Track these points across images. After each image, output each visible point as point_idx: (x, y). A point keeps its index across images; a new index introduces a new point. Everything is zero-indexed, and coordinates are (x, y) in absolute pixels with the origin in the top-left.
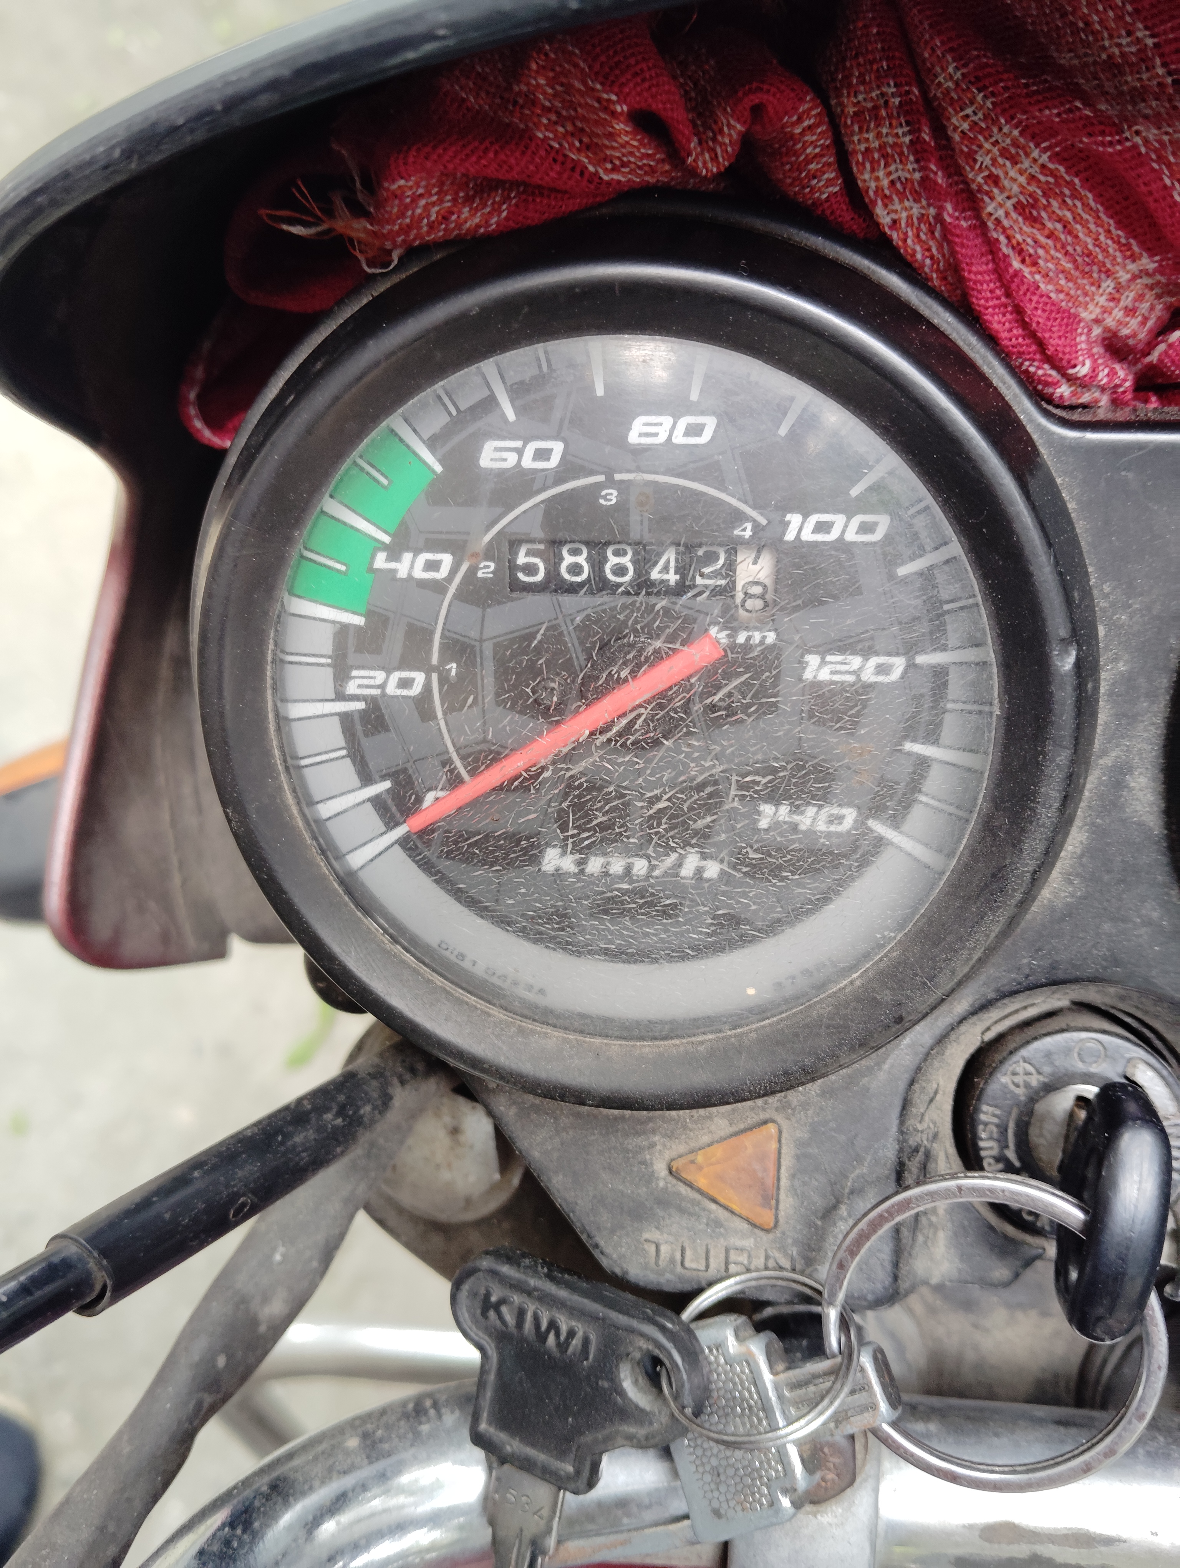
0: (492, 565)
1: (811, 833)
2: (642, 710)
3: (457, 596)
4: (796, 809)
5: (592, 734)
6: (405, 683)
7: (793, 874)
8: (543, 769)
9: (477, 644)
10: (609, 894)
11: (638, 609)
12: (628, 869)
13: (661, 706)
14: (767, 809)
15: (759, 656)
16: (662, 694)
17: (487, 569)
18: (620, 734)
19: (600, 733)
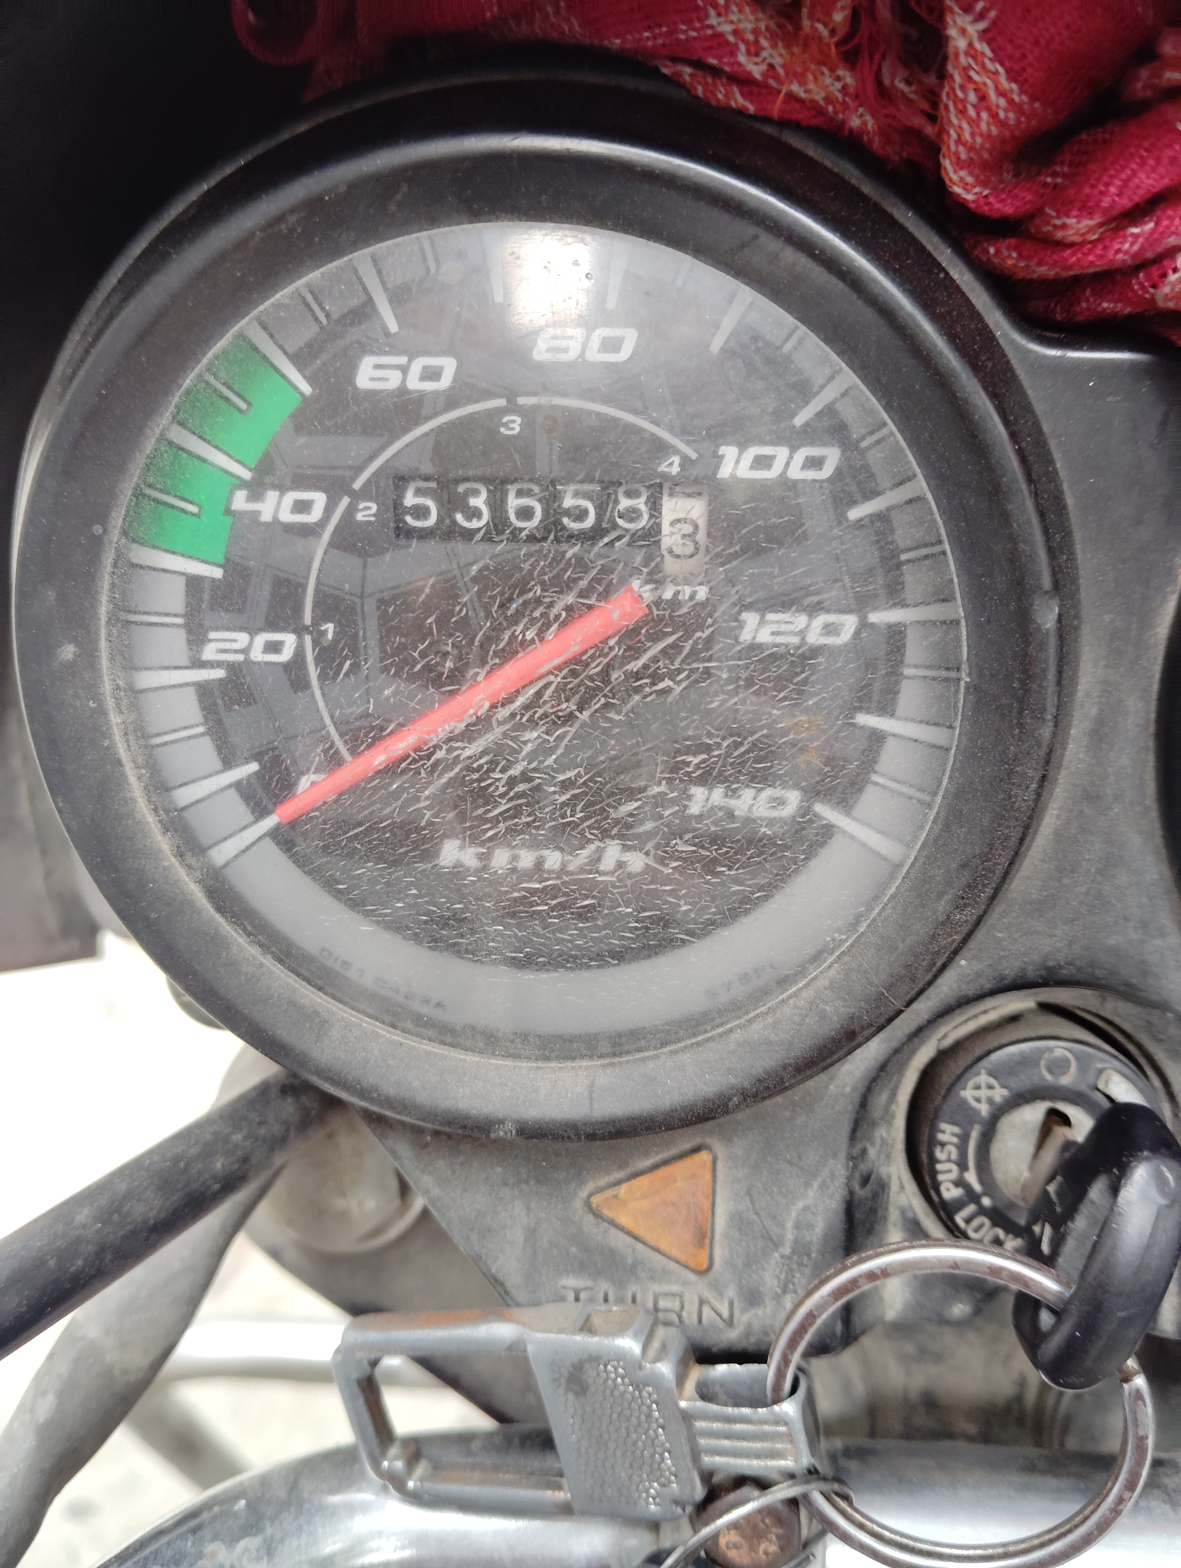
0: (374, 508)
1: (748, 821)
2: (551, 678)
3: (332, 544)
4: (732, 793)
5: (493, 707)
6: (274, 647)
7: (730, 868)
8: (437, 747)
9: (357, 600)
10: (516, 895)
11: (546, 556)
12: (539, 864)
13: (574, 673)
14: (698, 792)
15: (689, 613)
16: (575, 660)
17: (367, 511)
18: (526, 707)
19: (503, 705)
